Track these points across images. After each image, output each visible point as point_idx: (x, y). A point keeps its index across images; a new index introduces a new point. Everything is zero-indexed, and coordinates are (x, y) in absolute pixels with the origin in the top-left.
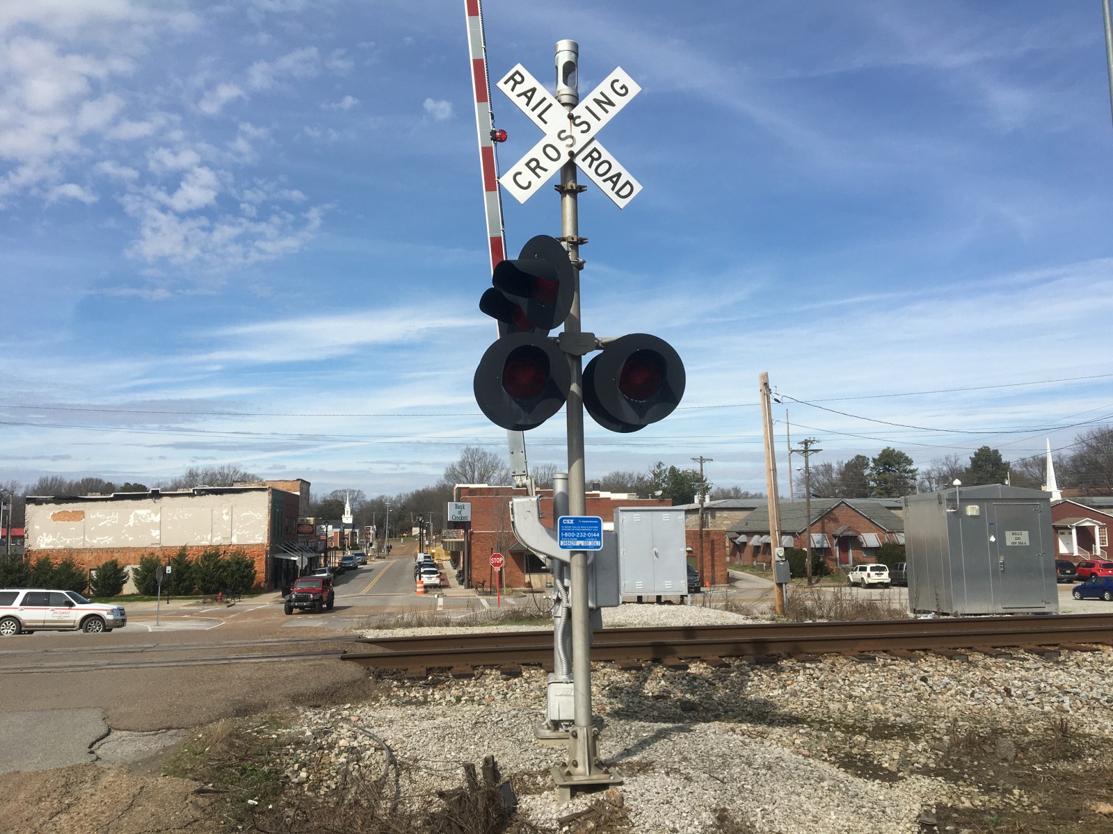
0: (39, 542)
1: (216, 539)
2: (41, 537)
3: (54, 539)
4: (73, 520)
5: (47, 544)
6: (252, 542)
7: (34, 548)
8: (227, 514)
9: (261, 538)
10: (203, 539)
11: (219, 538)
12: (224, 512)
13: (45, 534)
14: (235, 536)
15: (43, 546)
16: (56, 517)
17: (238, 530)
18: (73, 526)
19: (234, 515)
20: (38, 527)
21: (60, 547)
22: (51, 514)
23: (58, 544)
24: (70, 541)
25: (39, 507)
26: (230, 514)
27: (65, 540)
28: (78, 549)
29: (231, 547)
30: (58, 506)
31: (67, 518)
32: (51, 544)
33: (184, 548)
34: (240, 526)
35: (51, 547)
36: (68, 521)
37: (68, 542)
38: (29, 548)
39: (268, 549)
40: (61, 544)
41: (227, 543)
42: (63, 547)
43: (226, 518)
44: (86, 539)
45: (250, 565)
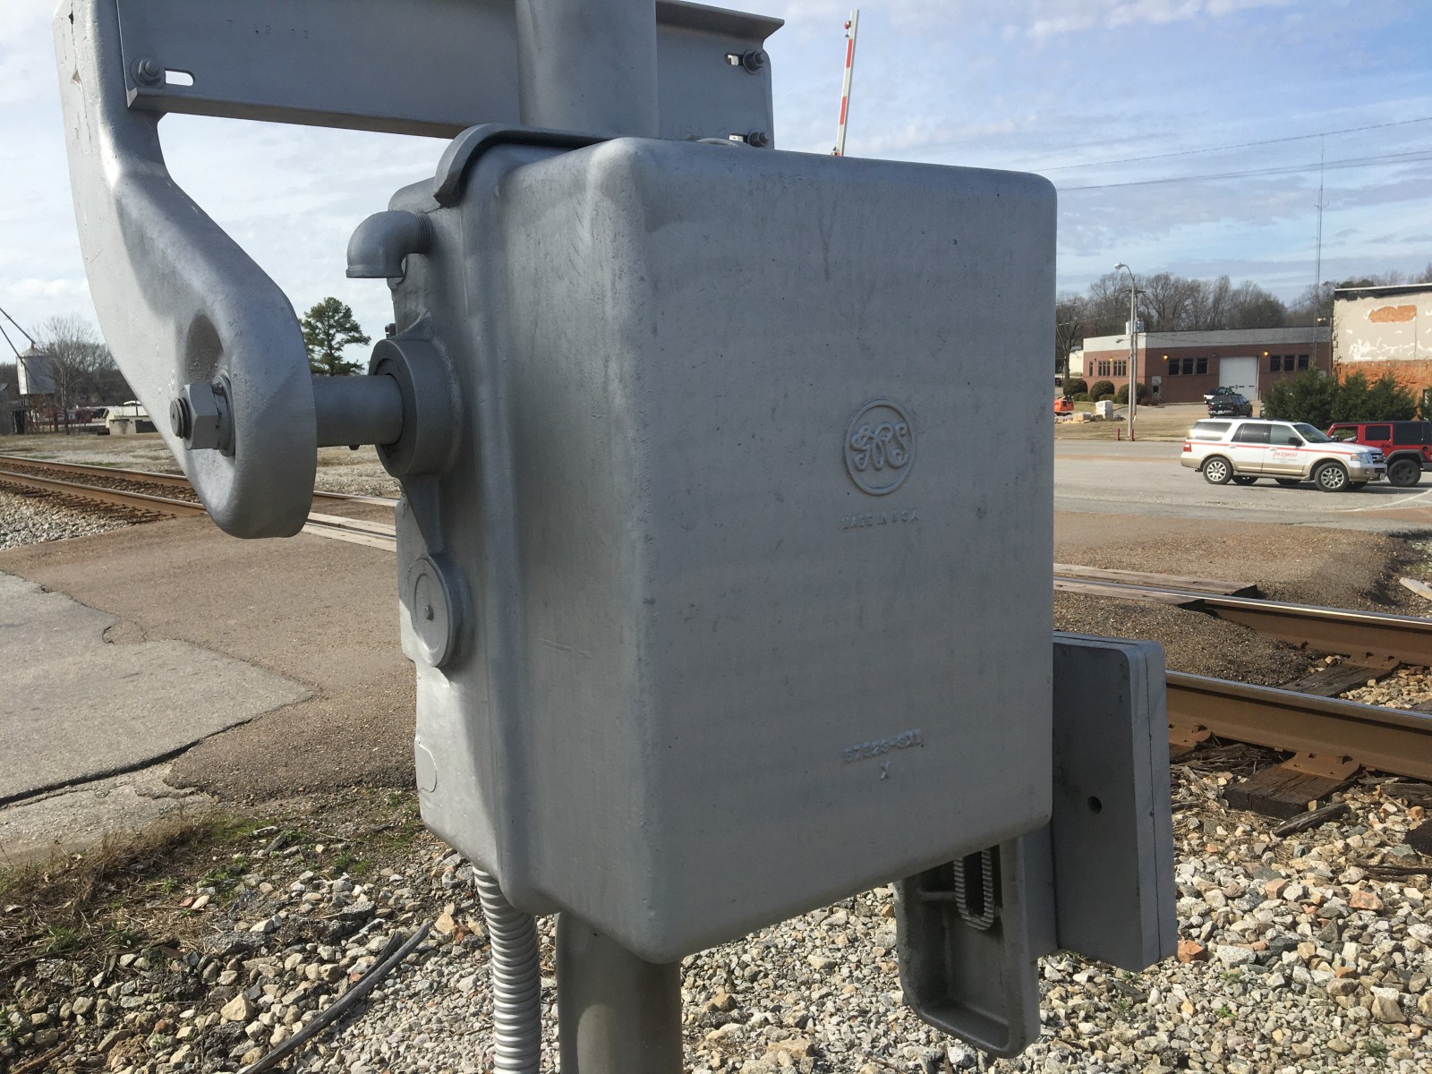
0: (1353, 352)
2: (1355, 345)
3: (1373, 348)
4: (1399, 320)
5: (1363, 355)
7: (1345, 361)
13: (1360, 341)
15: (1357, 358)
16: (1375, 316)
18: (1399, 328)
20: (1351, 332)
21: (1380, 358)
22: (1369, 312)
23: (1379, 355)
24: (1395, 351)
25: (1353, 303)
27: (1387, 348)
28: (1407, 362)
30: (1380, 301)
31: (1391, 317)
32: (1368, 354)
35: (1369, 359)
36: (1393, 321)
37: (1392, 352)
38: (1339, 361)
40: (1383, 354)
42: (1385, 358)
44: (1419, 346)
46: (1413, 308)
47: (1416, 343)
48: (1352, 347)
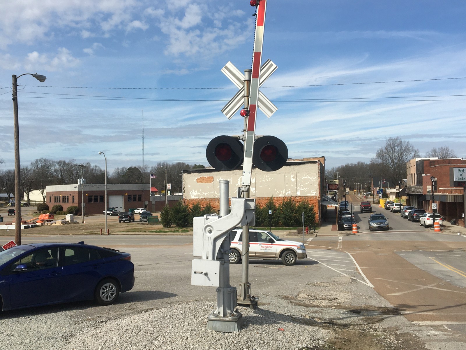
0: (191, 195)
1: (288, 193)
2: (191, 192)
3: (198, 193)
4: (208, 182)
5: (195, 196)
6: (309, 195)
7: (188, 198)
8: (294, 178)
9: (315, 193)
10: (280, 193)
11: (290, 192)
12: (292, 176)
13: (193, 190)
14: (299, 191)
15: (193, 197)
16: (199, 180)
17: (300, 188)
18: (208, 185)
19: (298, 179)
20: (190, 186)
21: (201, 197)
22: (196, 179)
23: (201, 196)
24: (207, 194)
25: (190, 175)
26: (295, 177)
27: (204, 193)
28: (211, 199)
29: (297, 198)
30: (200, 174)
31: (204, 181)
32: (196, 196)
33: (272, 198)
34: (302, 185)
35: (197, 197)
36: (205, 182)
37: (206, 195)
38: (186, 198)
39: (320, 199)
40: (202, 196)
41: (294, 195)
42: (203, 197)
43: (293, 180)
44: (215, 193)
45: (312, 209)
46: (212, 178)
47: (214, 191)
48: (190, 192)
